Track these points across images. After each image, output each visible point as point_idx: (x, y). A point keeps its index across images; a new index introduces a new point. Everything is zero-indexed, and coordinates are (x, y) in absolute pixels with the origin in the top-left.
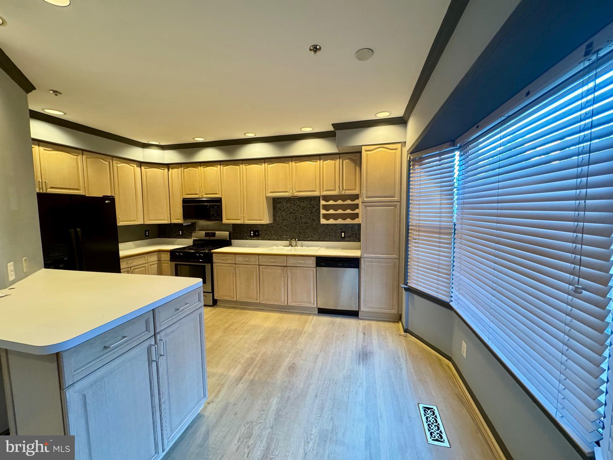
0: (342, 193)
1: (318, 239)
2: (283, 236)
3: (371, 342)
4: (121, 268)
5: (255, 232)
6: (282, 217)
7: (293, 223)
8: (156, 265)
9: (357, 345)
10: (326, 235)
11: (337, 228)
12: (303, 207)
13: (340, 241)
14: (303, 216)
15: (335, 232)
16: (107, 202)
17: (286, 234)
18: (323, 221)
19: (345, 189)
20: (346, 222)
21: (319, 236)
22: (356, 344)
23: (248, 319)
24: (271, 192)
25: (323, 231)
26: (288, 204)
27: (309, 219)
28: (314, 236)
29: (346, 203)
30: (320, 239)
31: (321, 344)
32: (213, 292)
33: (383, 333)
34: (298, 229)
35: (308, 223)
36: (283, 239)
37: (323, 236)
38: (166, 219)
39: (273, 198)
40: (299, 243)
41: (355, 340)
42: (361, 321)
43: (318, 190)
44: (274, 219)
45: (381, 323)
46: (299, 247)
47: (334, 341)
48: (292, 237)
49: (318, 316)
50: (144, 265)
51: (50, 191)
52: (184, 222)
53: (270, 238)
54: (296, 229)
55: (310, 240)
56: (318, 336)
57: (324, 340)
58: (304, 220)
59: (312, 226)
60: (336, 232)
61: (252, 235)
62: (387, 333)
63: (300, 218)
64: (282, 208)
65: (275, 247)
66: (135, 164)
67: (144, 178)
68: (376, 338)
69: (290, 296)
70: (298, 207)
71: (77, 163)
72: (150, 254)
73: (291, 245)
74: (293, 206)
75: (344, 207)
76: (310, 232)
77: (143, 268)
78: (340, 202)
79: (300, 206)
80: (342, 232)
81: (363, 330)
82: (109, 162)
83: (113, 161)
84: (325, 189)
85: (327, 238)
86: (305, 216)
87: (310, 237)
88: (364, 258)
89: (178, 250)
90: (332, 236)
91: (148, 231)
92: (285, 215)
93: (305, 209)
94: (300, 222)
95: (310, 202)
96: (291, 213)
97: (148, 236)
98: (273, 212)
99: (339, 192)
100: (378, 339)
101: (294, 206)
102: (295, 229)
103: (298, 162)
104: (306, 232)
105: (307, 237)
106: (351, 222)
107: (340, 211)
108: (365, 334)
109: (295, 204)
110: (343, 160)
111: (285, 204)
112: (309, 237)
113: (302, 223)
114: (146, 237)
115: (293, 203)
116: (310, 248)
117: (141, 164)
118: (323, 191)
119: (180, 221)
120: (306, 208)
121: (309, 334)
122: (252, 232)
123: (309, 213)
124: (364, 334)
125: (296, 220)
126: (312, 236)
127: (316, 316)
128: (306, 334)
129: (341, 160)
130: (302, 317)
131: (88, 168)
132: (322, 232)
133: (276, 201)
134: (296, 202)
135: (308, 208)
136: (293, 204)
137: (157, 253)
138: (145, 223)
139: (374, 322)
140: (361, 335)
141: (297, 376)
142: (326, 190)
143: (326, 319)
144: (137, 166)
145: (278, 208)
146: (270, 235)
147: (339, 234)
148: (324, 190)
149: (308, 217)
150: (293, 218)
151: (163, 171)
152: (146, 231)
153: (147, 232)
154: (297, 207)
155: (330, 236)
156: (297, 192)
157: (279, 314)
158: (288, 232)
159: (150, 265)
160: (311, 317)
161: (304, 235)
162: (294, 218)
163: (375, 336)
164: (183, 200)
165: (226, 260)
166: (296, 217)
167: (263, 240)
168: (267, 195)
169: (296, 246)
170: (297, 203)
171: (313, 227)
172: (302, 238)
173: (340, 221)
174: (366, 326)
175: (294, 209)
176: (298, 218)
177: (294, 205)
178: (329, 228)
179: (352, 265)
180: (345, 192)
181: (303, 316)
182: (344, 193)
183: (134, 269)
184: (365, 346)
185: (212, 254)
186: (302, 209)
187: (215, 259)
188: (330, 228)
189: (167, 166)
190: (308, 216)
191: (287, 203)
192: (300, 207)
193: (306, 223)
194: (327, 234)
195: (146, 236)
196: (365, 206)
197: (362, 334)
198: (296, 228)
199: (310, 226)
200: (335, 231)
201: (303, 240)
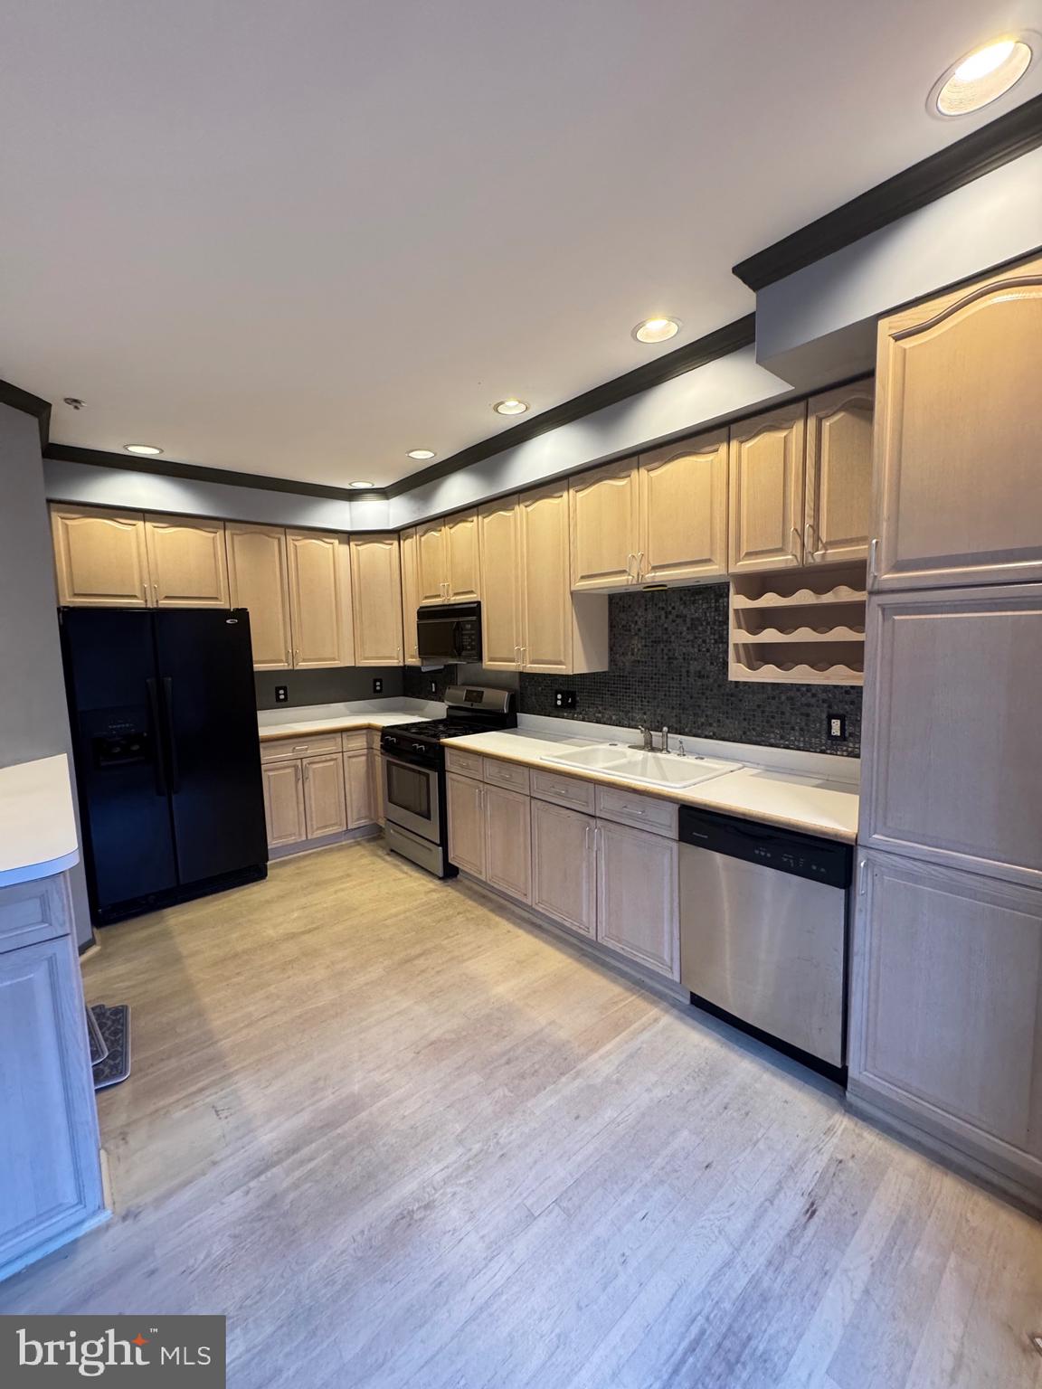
0: (810, 560)
1: (741, 733)
2: (634, 715)
3: (814, 1287)
4: (262, 762)
5: (566, 695)
6: (633, 654)
7: (662, 675)
8: (364, 758)
9: (728, 1264)
10: (768, 722)
11: (813, 701)
12: (692, 619)
13: (823, 752)
14: (692, 650)
15: (802, 714)
16: (228, 621)
17: (642, 709)
18: (738, 672)
19: (824, 541)
20: (828, 678)
21: (745, 724)
22: (728, 1250)
23: (479, 947)
24: (583, 577)
25: (759, 706)
26: (650, 611)
27: (712, 664)
28: (727, 721)
29: (828, 598)
30: (748, 733)
31: (591, 1163)
32: (444, 843)
33: (922, 1258)
34: (676, 696)
35: (708, 677)
36: (633, 723)
37: (758, 726)
38: (395, 655)
39: (609, 595)
40: (674, 739)
41: (739, 1224)
42: (843, 1122)
43: (719, 557)
44: (612, 661)
45: (948, 1188)
46: (673, 757)
47: (647, 1176)
48: (659, 718)
49: (681, 1019)
50: (334, 756)
51: (165, 603)
52: (422, 662)
53: (600, 715)
54: (671, 694)
55: (714, 734)
56: (609, 1114)
57: (613, 1148)
58: (694, 667)
59: (719, 686)
60: (808, 715)
61: (559, 703)
62: (949, 1278)
63: (684, 659)
64: (633, 626)
65: (606, 746)
66: (334, 538)
67: (355, 567)
68: (863, 1275)
69: (603, 916)
70: (679, 621)
71: (215, 547)
72: (349, 733)
73: (649, 746)
74: (663, 617)
75: (821, 617)
76: (715, 708)
77: (332, 763)
78: (804, 597)
79: (686, 616)
80: (830, 717)
81: (821, 1179)
82: (279, 540)
83: (288, 537)
84: (744, 550)
85: (772, 735)
86: (699, 651)
87: (715, 725)
88: (872, 852)
89: (391, 730)
90: (793, 729)
91: (380, 681)
92: (640, 646)
93: (700, 628)
94: (684, 670)
95: (717, 601)
96: (655, 642)
97: (380, 691)
98: (610, 639)
99: (799, 555)
100: (867, 1292)
101: (666, 617)
102: (667, 693)
103: (656, 464)
104: (699, 706)
105: (703, 724)
106: (848, 677)
107: (804, 635)
108: (814, 1213)
109: (670, 612)
110: (820, 421)
111: (639, 614)
112: (711, 725)
113: (688, 676)
114: (377, 694)
115: (663, 609)
116: (706, 763)
117: (348, 536)
118: (738, 560)
119: (413, 661)
120: (702, 625)
121: (589, 1086)
122: (559, 696)
123: (713, 641)
124: (811, 1212)
125: (670, 663)
126: (719, 721)
127: (675, 1012)
128: (579, 1080)
129: (812, 422)
130: (627, 998)
131: (236, 555)
132: (754, 710)
133: (617, 603)
134: (673, 605)
135: (708, 624)
136: (663, 613)
137: (364, 731)
138: (358, 665)
139: (912, 1162)
140: (792, 1206)
141: (383, 1281)
142: (749, 554)
143: (700, 1042)
144: (340, 543)
145: (623, 626)
146: (600, 708)
147: (821, 723)
148: (743, 554)
149: (708, 654)
150: (663, 658)
151: (388, 547)
152: (375, 681)
153: (378, 684)
154: (674, 621)
155: (782, 728)
156: (655, 568)
157: (569, 960)
158: (648, 702)
159: (350, 757)
160: (654, 1012)
161: (695, 714)
162: (666, 657)
163: (857, 1261)
164: (418, 612)
165: (467, 767)
166: (671, 656)
167: (583, 720)
168: (573, 589)
169: (664, 749)
170: (674, 608)
171: (723, 691)
172: (689, 725)
173: (801, 675)
174: (851, 1164)
175: (666, 629)
176: (676, 659)
177: (666, 613)
178: (780, 698)
179: (814, 868)
180: (824, 555)
181: (634, 997)
182: (818, 560)
183: (309, 764)
184: (765, 1300)
185: (443, 747)
186: (688, 629)
187: (450, 761)
188: (783, 698)
189: (396, 536)
190: (708, 650)
191: (646, 610)
192: (685, 621)
193: (700, 676)
194: (773, 717)
195: (375, 691)
196: (883, 610)
197: (800, 1204)
198: (669, 691)
199: (716, 685)
200: (805, 710)
201: (690, 731)
